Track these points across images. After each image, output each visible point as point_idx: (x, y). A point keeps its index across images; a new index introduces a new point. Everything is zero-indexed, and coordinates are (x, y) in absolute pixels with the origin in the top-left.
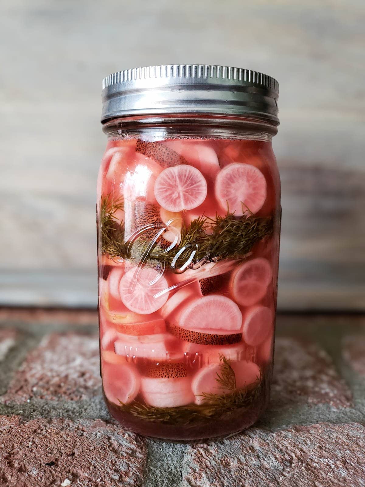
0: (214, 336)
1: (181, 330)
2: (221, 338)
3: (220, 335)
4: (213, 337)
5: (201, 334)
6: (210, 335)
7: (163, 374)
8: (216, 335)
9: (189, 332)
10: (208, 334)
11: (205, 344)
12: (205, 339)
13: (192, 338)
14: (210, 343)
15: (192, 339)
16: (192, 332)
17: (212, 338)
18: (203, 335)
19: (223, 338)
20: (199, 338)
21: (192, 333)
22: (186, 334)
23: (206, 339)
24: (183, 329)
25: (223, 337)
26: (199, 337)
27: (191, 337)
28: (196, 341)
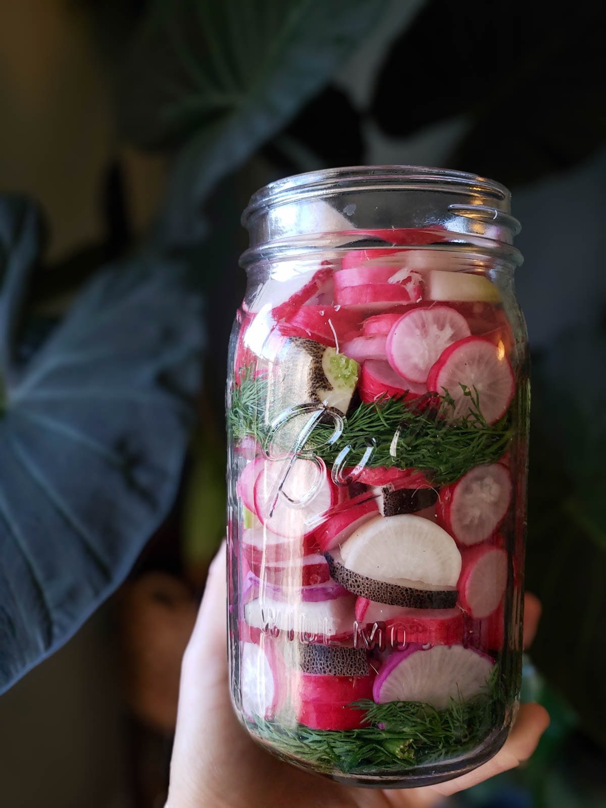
0: (407, 590)
1: (349, 574)
2: (418, 595)
3: (417, 590)
4: (404, 593)
5: (382, 584)
6: (399, 587)
7: (326, 668)
8: (410, 589)
9: (362, 579)
10: (396, 586)
11: (389, 604)
12: (389, 594)
13: (368, 590)
14: (399, 602)
15: (366, 592)
16: (367, 579)
17: (402, 593)
18: (387, 587)
19: (423, 596)
20: (378, 592)
21: (367, 581)
22: (356, 581)
23: (391, 593)
24: (353, 573)
25: (422, 594)
26: (379, 588)
27: (366, 588)
28: (374, 596)
